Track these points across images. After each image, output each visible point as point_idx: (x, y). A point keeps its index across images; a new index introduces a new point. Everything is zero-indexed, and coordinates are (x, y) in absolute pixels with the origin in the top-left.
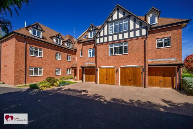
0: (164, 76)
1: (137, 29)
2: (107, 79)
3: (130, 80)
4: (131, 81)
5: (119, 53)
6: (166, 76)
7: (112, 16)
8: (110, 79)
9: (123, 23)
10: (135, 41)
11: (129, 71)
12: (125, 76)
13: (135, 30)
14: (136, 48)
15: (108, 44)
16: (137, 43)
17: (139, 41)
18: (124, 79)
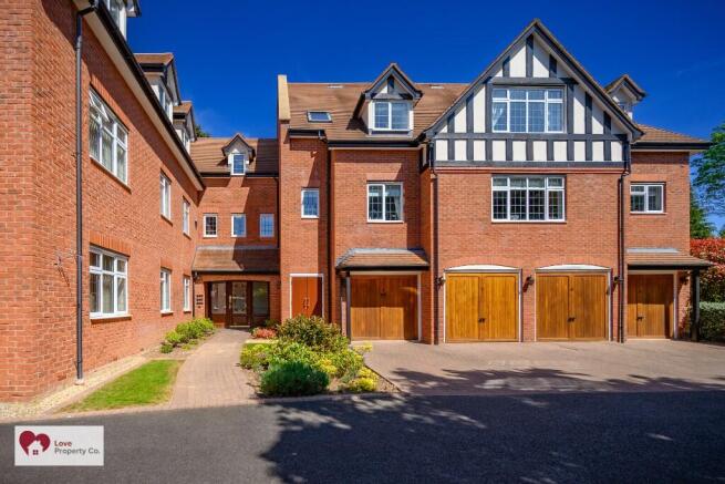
0: (647, 302)
1: (598, 138)
2: (482, 320)
3: (571, 320)
4: (573, 324)
5: (531, 217)
6: (652, 303)
7: (508, 59)
8: (493, 318)
9: (548, 100)
10: (590, 180)
11: (566, 287)
12: (552, 306)
13: (588, 138)
14: (591, 204)
15: (487, 172)
16: (596, 187)
17: (600, 179)
18: (548, 317)
